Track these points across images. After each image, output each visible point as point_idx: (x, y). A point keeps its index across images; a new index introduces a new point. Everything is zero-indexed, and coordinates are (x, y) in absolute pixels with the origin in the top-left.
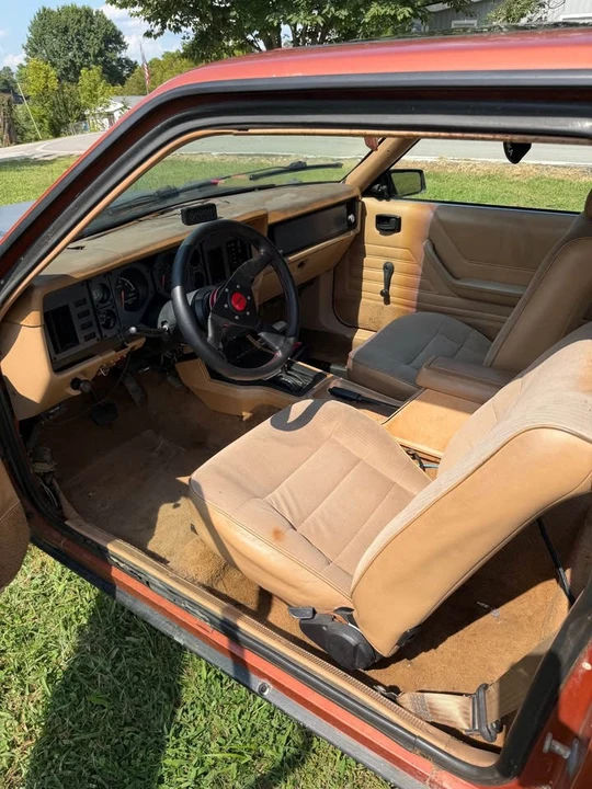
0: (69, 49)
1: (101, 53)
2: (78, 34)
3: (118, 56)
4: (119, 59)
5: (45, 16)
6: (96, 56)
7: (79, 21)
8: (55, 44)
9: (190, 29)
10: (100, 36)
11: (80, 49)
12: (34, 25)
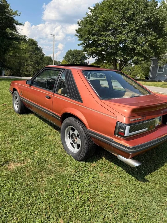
0: (73, 59)
1: (80, 60)
2: (76, 56)
3: (84, 61)
4: (84, 62)
5: (70, 51)
6: (79, 61)
7: (77, 53)
8: (71, 57)
9: (97, 58)
10: (81, 57)
11: (76, 59)
12: (67, 53)
